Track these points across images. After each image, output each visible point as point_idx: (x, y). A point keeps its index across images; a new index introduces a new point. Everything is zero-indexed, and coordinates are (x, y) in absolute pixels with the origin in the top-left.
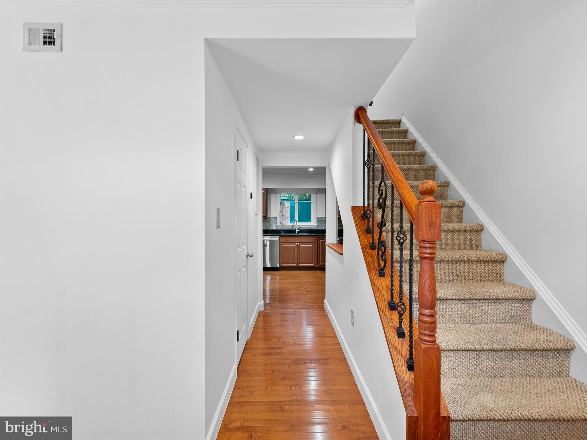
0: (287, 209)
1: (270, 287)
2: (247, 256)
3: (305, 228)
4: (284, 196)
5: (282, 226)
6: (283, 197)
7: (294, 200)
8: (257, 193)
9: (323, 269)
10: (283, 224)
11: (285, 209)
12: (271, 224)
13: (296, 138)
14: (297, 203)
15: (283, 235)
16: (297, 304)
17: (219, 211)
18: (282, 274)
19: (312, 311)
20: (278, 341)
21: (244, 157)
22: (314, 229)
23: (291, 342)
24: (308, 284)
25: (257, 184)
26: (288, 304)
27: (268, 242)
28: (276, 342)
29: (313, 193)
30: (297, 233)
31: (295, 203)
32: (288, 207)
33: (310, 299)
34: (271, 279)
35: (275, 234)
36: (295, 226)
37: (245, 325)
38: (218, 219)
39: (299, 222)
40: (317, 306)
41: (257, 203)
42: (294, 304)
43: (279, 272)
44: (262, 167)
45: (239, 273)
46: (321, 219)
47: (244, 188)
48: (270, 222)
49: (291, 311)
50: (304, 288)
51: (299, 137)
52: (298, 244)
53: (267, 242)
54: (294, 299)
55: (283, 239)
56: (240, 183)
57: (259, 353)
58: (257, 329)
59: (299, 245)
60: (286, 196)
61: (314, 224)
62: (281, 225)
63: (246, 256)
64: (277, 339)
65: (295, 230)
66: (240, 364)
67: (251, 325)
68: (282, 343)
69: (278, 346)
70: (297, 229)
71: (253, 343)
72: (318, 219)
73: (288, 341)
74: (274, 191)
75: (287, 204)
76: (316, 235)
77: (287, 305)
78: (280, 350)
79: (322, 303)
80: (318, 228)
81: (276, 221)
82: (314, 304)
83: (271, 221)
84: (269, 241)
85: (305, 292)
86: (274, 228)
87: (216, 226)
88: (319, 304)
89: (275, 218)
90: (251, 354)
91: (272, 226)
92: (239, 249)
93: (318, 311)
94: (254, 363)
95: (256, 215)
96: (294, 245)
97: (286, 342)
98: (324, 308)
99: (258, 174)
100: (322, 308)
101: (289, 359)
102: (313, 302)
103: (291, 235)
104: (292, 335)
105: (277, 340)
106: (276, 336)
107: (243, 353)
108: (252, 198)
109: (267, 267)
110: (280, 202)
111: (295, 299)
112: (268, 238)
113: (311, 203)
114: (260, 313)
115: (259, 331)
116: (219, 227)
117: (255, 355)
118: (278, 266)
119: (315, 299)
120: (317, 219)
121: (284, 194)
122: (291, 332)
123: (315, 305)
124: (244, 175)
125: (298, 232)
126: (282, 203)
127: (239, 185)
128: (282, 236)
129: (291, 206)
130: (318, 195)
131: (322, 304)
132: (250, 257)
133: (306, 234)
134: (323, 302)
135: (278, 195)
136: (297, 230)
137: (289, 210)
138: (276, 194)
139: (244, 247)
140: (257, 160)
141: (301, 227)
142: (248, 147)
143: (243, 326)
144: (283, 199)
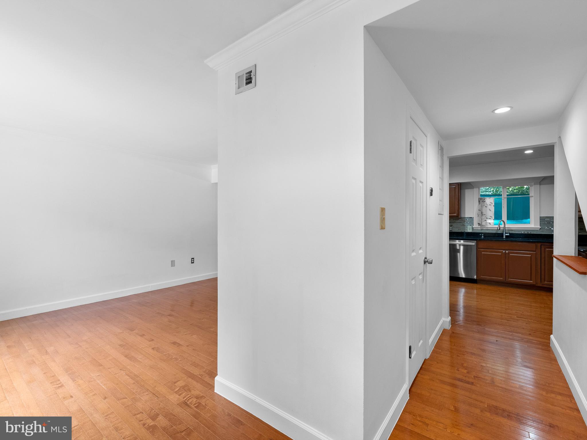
0: (489, 207)
1: (464, 302)
2: (425, 262)
3: (519, 232)
4: (487, 190)
5: (482, 228)
6: (485, 192)
7: (501, 195)
8: (441, 189)
9: (550, 290)
10: (483, 225)
11: (486, 207)
12: (465, 225)
13: (498, 111)
14: (506, 199)
15: (483, 240)
16: (502, 331)
17: (383, 210)
18: (480, 288)
19: (526, 346)
20: (468, 373)
21: (422, 149)
22: (535, 233)
23: (487, 380)
24: (523, 307)
25: (442, 178)
26: (486, 329)
27: (462, 247)
28: (465, 373)
29: (533, 183)
30: (504, 237)
31: (503, 198)
32: (491, 204)
33: (524, 329)
34: (466, 292)
35: (471, 237)
36: (501, 229)
37: (421, 341)
38: (383, 220)
39: (507, 224)
40: (536, 342)
41: (440, 201)
42: (496, 330)
43: (476, 285)
44: (448, 157)
45: (414, 280)
46: (548, 219)
47: (421, 184)
48: (463, 224)
49: (493, 339)
50: (514, 312)
51: (503, 110)
52: (507, 252)
53: (460, 247)
54: (496, 324)
55: (482, 244)
56: (415, 179)
57: (438, 379)
58: (439, 350)
59: (509, 253)
60: (489, 190)
61: (534, 226)
62: (480, 226)
63: (423, 262)
64: (466, 369)
65: (502, 234)
66: (414, 385)
67: (430, 343)
68: (473, 377)
69: (467, 379)
70: (504, 233)
71: (432, 364)
72: (542, 219)
73: (483, 377)
74: (469, 185)
75: (490, 201)
76: (538, 242)
77: (484, 329)
78: (470, 385)
79: (546, 339)
80: (542, 231)
81: (472, 222)
82: (531, 338)
83: (464, 221)
84: (464, 245)
85: (517, 318)
86: (469, 230)
87: (379, 227)
88: (540, 340)
89: (471, 218)
90: (429, 378)
91: (467, 227)
92: (414, 254)
93: (539, 348)
94: (431, 389)
95: (439, 214)
96: (500, 253)
97: (479, 377)
98: (549, 347)
99: (442, 167)
100: (547, 346)
101: (481, 402)
102: (530, 334)
103: (496, 240)
104: (490, 372)
105: (466, 371)
106: (465, 365)
107: (418, 373)
108: (432, 195)
109: (461, 276)
110: (479, 199)
111: (498, 324)
112: (462, 242)
113: (529, 197)
114: (444, 331)
115: (441, 352)
116: (382, 228)
117: (433, 381)
118: (475, 277)
119: (535, 330)
120: (540, 219)
121: (487, 188)
122: (487, 367)
123: (532, 340)
124: (420, 168)
125: (506, 236)
126: (481, 199)
127: (414, 181)
128: (481, 240)
129: (495, 203)
130: (542, 186)
131: (547, 341)
132: (428, 263)
133: (520, 239)
134: (549, 339)
135: (476, 190)
136: (506, 233)
137: (493, 209)
138: (473, 188)
139: (421, 251)
140: (441, 150)
141: (512, 230)
142: (426, 137)
143: (419, 342)
144: (485, 194)
